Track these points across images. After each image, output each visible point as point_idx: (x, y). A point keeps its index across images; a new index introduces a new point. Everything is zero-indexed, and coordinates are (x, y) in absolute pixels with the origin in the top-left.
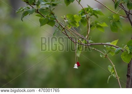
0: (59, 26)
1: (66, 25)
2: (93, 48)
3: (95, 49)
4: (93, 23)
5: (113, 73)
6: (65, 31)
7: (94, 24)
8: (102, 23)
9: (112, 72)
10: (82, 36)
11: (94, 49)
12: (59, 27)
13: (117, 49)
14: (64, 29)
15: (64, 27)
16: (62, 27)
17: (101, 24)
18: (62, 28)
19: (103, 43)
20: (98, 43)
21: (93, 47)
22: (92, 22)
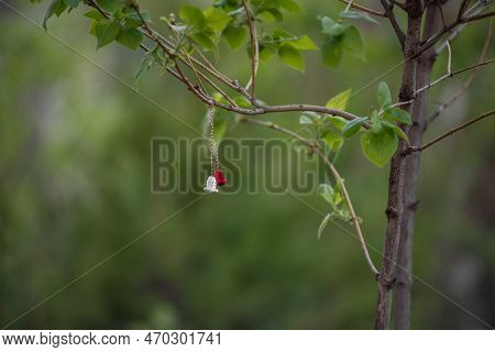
0: (157, 49)
1: (180, 47)
2: (270, 123)
3: (276, 126)
4: (267, 37)
5: (339, 206)
6: (176, 66)
7: (272, 41)
8: (299, 39)
9: (337, 203)
10: (234, 83)
11: (272, 127)
12: (155, 52)
13: (348, 122)
14: (172, 57)
15: (172, 51)
16: (165, 50)
17: (295, 41)
18: (167, 56)
19: (305, 106)
20: (288, 106)
21: (267, 120)
22: (264, 34)
